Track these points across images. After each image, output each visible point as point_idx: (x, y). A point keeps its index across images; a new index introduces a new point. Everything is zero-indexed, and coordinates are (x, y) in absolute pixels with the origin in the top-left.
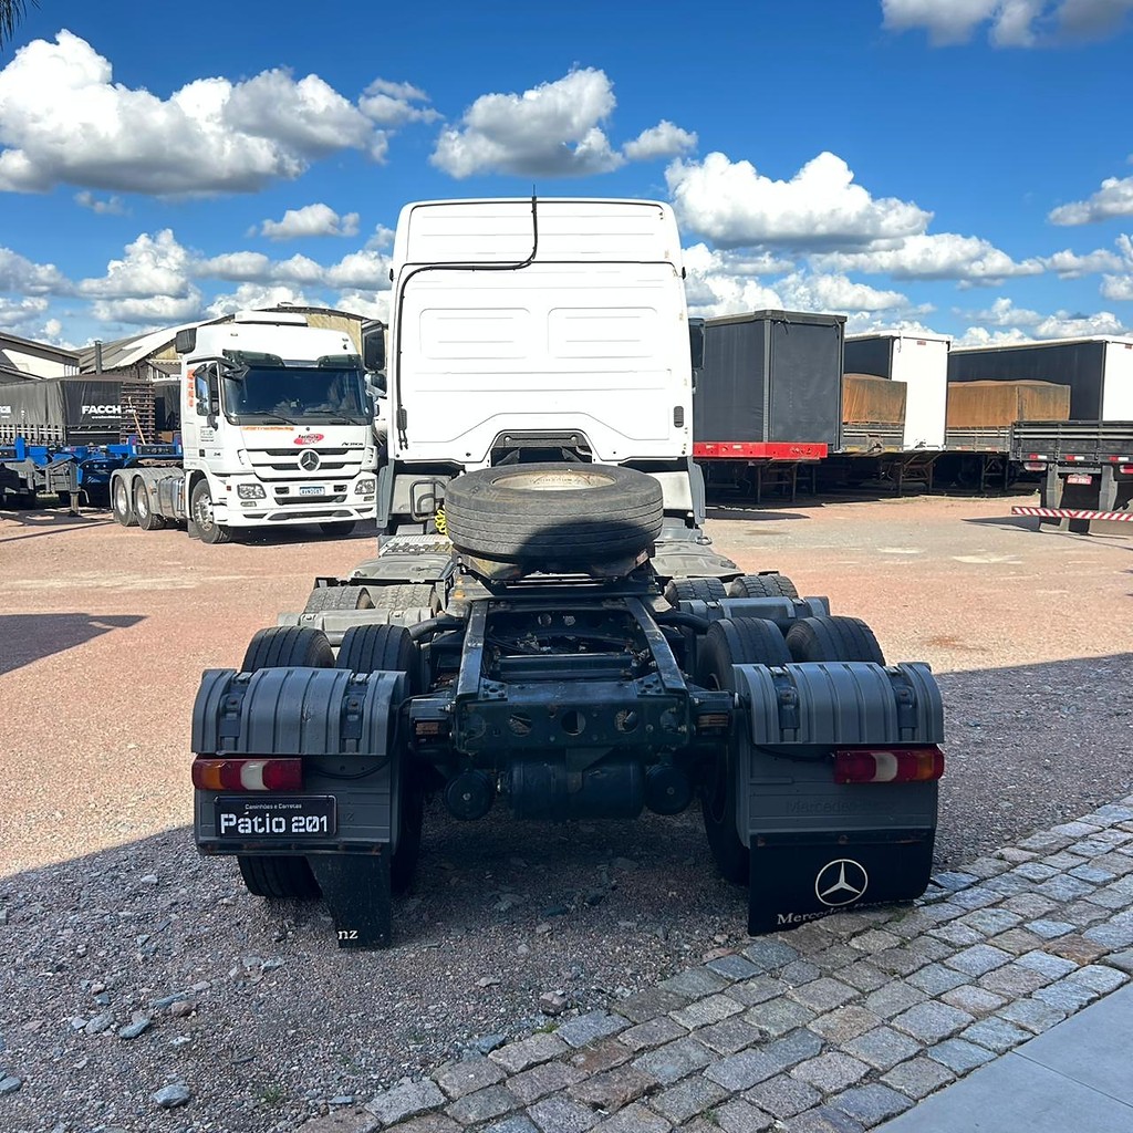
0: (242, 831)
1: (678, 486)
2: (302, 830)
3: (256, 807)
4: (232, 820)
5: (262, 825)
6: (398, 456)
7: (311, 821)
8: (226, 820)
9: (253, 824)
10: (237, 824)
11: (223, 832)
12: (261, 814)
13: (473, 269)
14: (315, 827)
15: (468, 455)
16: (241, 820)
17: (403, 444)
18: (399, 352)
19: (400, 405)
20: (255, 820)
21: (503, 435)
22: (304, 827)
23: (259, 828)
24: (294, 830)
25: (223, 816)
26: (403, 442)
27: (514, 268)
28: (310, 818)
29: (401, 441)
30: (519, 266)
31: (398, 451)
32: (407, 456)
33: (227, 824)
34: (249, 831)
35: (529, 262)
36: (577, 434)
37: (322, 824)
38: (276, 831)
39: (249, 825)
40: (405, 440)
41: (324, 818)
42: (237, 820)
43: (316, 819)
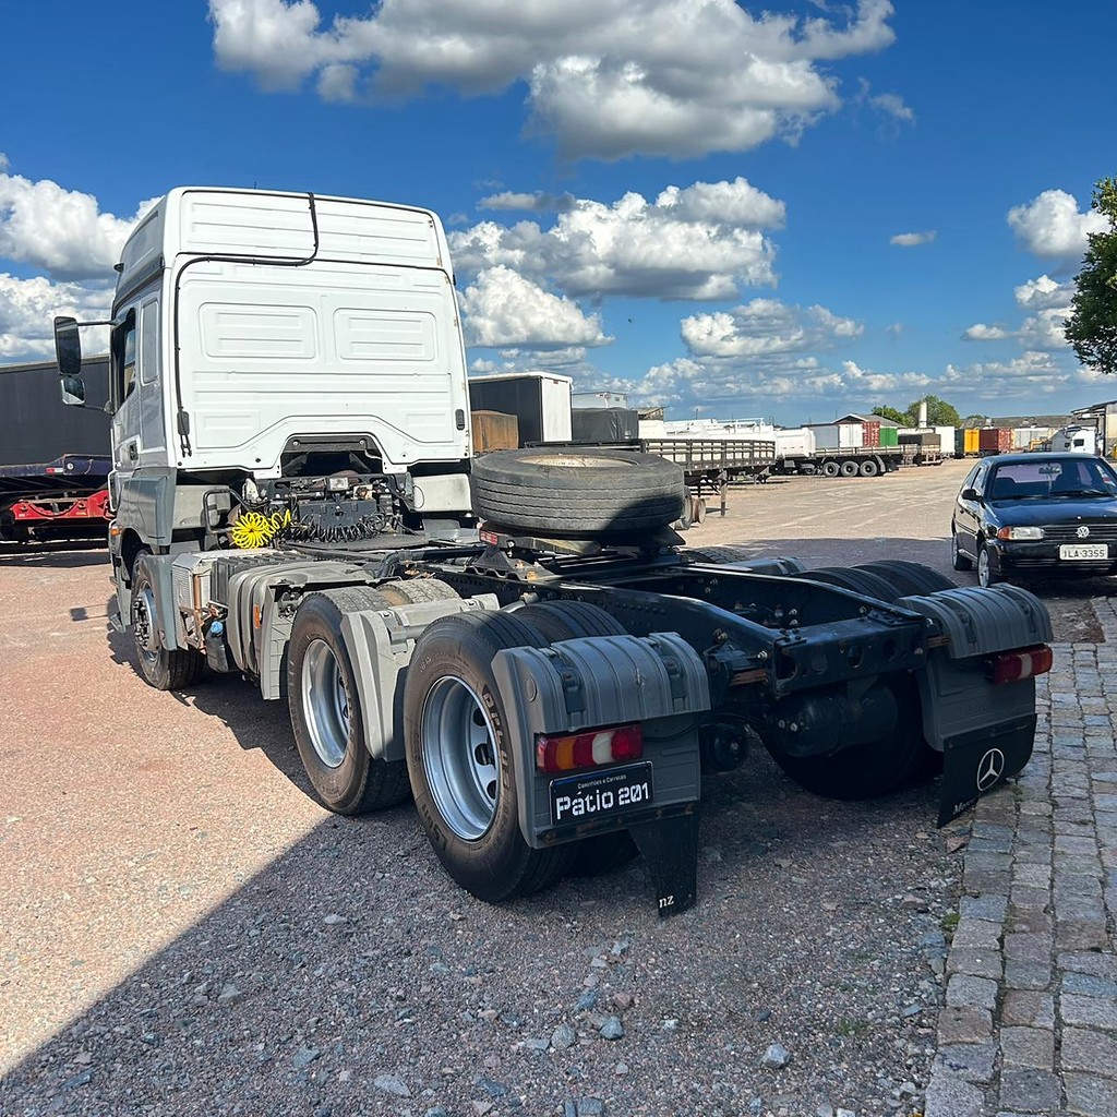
0: (575, 813)
1: (457, 488)
2: (628, 801)
3: (586, 785)
4: (566, 803)
5: (593, 803)
6: (180, 464)
7: (634, 791)
8: (561, 804)
9: (585, 803)
10: (572, 807)
11: (559, 818)
12: (590, 791)
13: (254, 262)
14: (638, 796)
15: (258, 460)
16: (575, 801)
17: (186, 450)
18: (177, 349)
19: (180, 407)
20: (587, 799)
21: (294, 439)
22: (629, 797)
23: (591, 806)
24: (621, 803)
25: (559, 801)
26: (186, 448)
27: (296, 264)
28: (633, 787)
29: (183, 447)
30: (304, 262)
31: (180, 458)
32: (190, 464)
33: (562, 808)
34: (582, 812)
35: (312, 259)
36: (366, 438)
37: (643, 792)
38: (605, 806)
39: (582, 806)
40: (188, 446)
41: (645, 786)
42: (571, 801)
43: (638, 787)
